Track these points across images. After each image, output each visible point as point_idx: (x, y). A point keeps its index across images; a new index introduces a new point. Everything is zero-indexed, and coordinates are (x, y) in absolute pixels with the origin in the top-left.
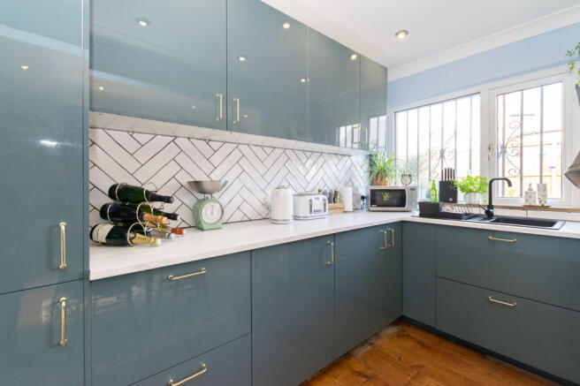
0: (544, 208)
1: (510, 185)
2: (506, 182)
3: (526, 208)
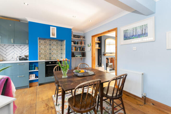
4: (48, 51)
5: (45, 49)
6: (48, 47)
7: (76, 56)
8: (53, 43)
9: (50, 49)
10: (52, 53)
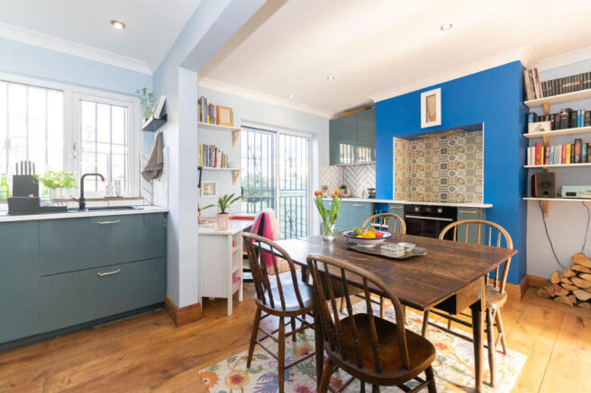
0: (119, 198)
1: (103, 179)
2: (99, 178)
3: (107, 199)
4: (436, 174)
5: (428, 167)
6: (436, 159)
7: (566, 189)
8: (452, 143)
9: (444, 166)
10: (451, 179)
